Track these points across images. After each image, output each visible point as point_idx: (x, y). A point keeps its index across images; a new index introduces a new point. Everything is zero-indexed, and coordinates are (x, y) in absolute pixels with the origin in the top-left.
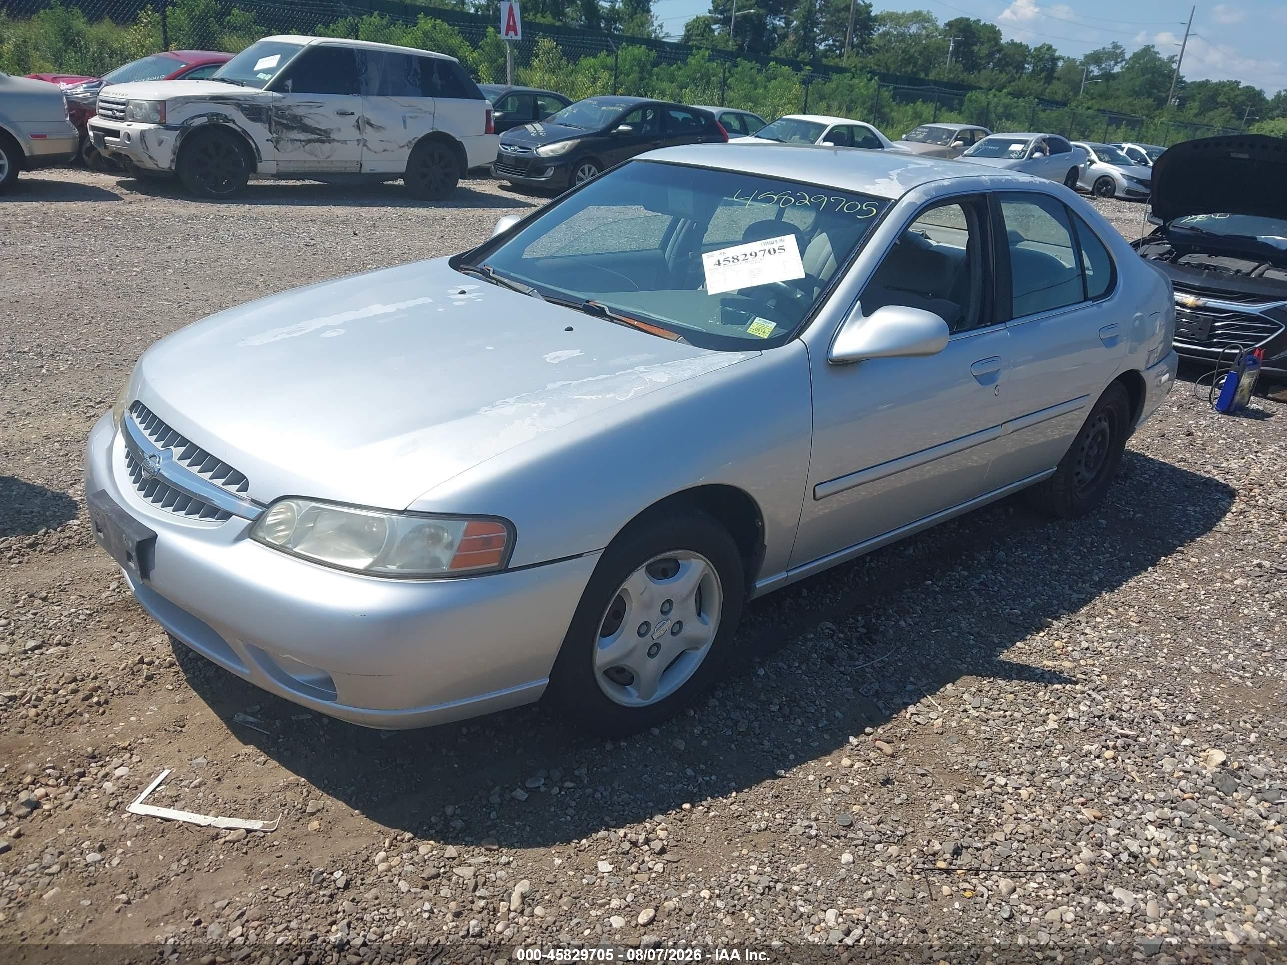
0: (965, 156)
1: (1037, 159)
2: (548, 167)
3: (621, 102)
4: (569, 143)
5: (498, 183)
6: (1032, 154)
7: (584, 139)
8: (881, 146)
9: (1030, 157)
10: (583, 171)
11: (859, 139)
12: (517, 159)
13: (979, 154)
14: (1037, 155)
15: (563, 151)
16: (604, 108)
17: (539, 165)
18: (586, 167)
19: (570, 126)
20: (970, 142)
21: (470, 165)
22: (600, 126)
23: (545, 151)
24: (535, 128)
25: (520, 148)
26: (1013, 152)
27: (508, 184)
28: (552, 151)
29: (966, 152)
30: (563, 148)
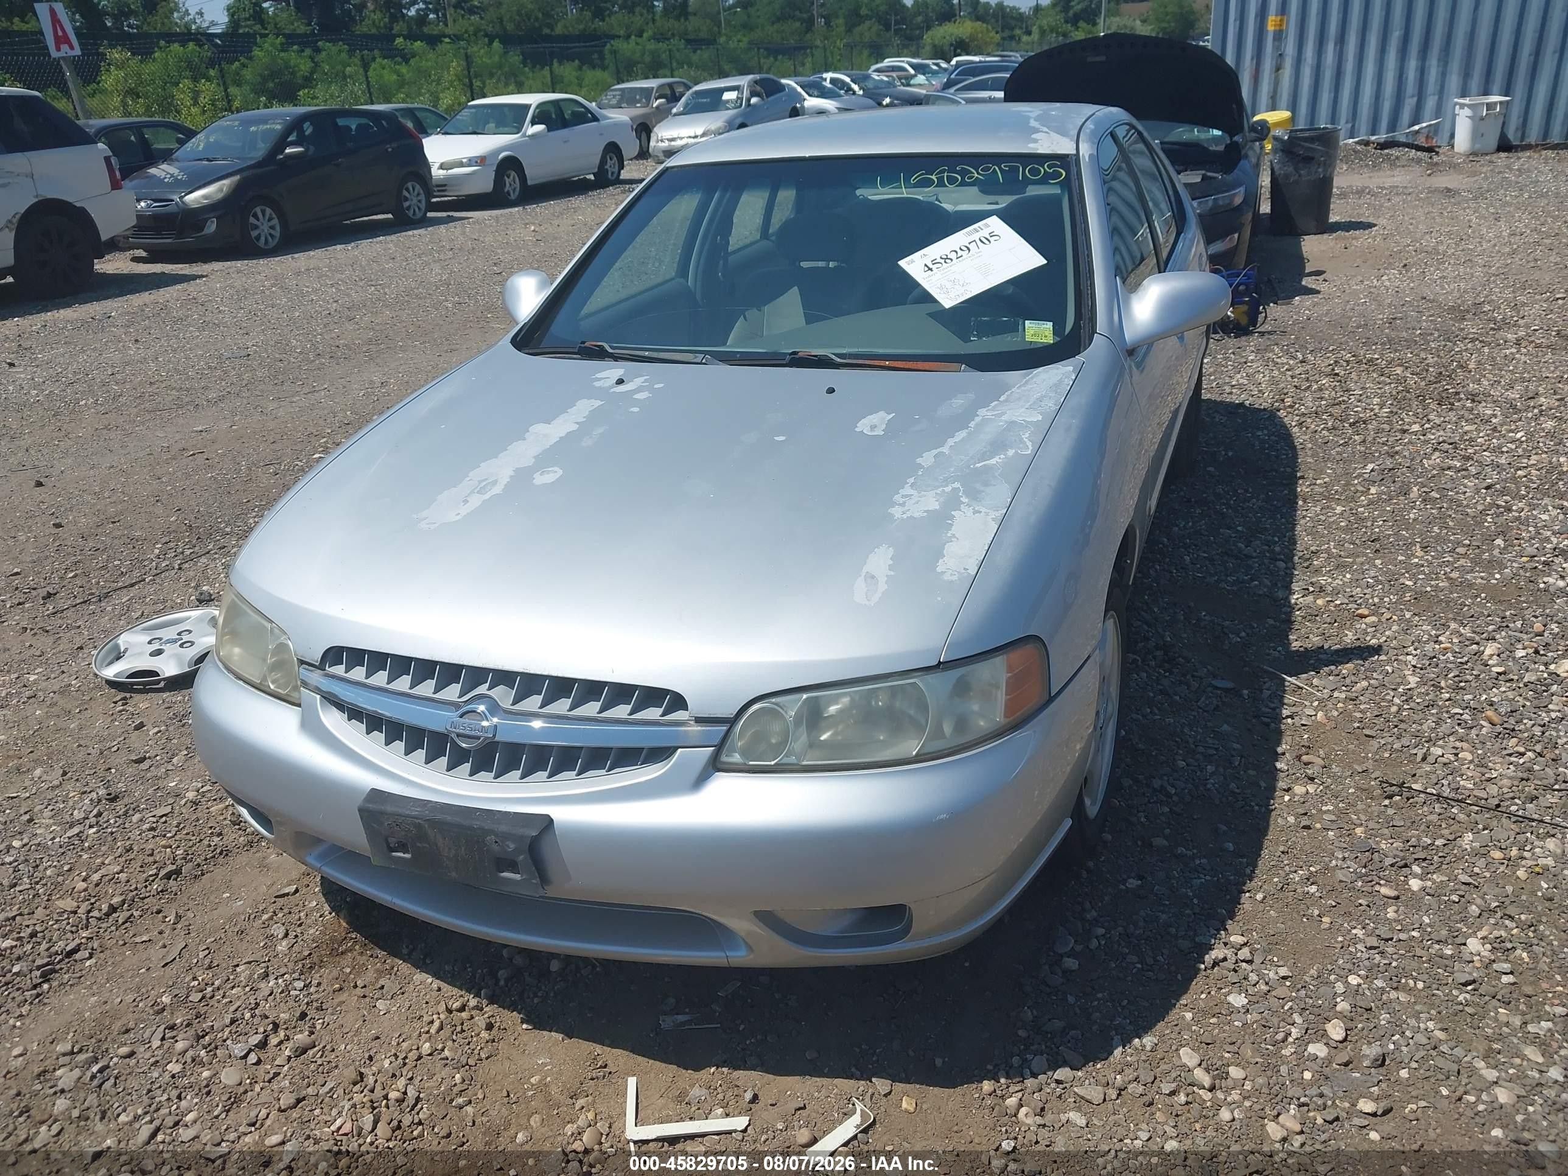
0: (675, 115)
1: (755, 105)
2: (206, 220)
3: (275, 117)
4: (226, 182)
5: (130, 254)
6: (749, 100)
7: (245, 174)
8: (595, 119)
9: (749, 105)
10: (255, 216)
11: (567, 115)
12: (156, 217)
13: (690, 110)
14: (754, 100)
15: (220, 196)
16: (253, 129)
17: (193, 218)
18: (258, 210)
19: (215, 159)
20: (674, 98)
21: (104, 237)
22: (261, 150)
23: (196, 197)
24: (162, 171)
25: (155, 201)
26: (728, 101)
27: (144, 254)
28: (205, 197)
29: (674, 111)
30: (221, 190)
